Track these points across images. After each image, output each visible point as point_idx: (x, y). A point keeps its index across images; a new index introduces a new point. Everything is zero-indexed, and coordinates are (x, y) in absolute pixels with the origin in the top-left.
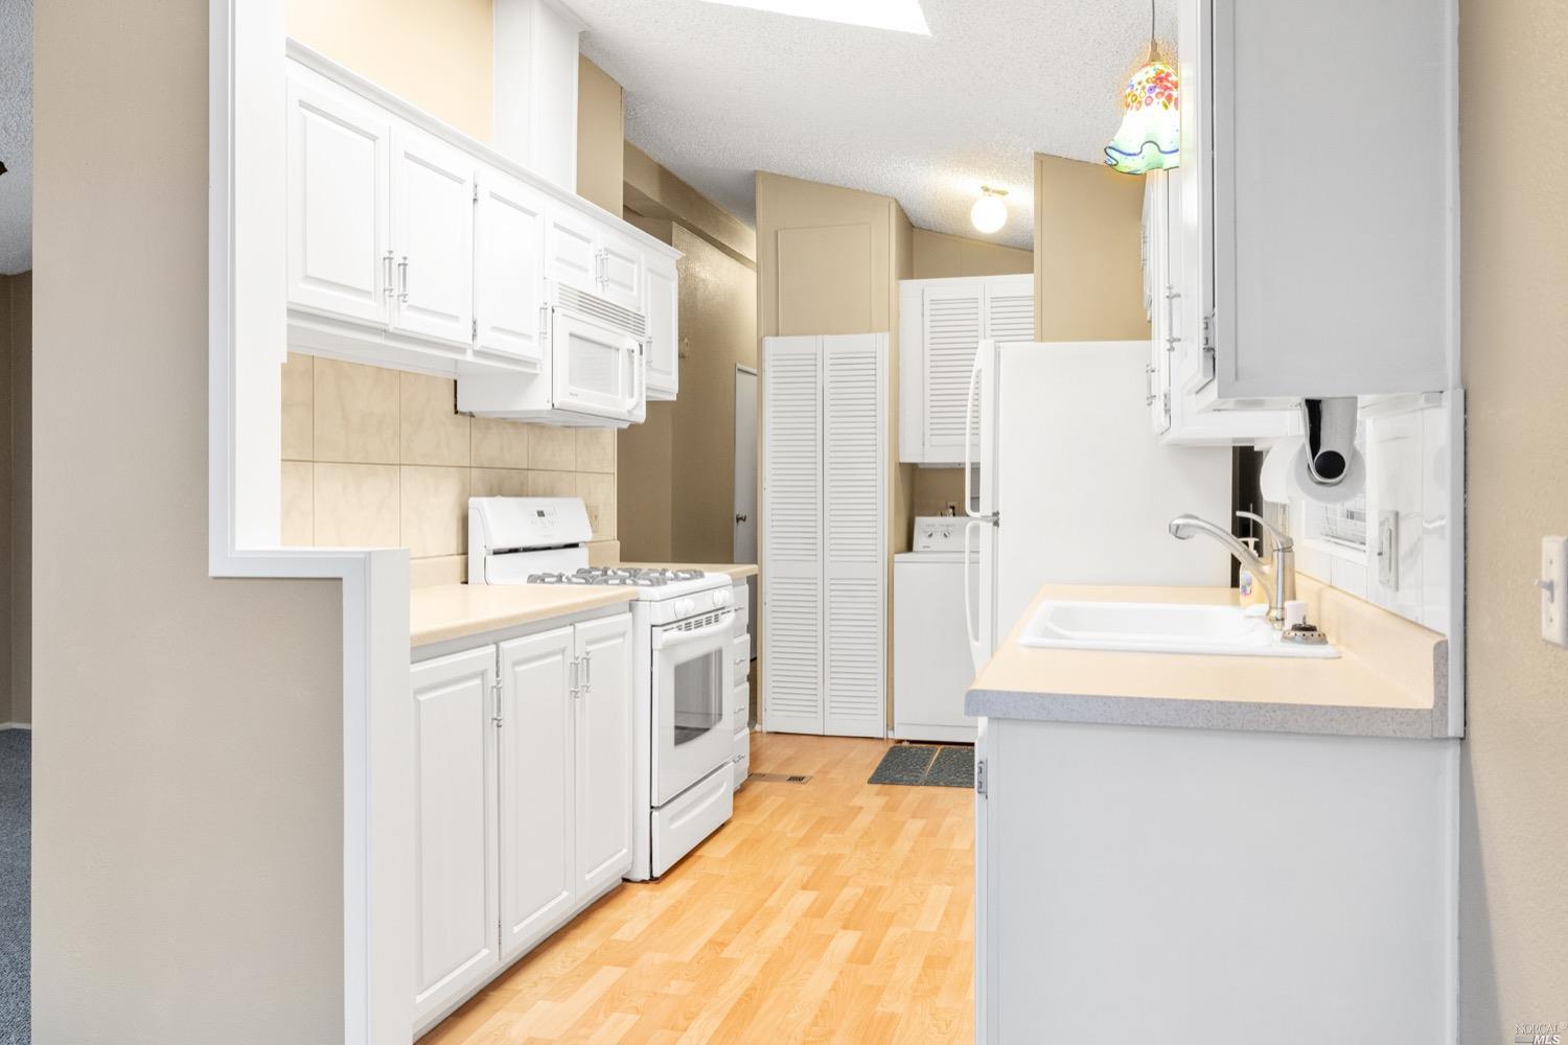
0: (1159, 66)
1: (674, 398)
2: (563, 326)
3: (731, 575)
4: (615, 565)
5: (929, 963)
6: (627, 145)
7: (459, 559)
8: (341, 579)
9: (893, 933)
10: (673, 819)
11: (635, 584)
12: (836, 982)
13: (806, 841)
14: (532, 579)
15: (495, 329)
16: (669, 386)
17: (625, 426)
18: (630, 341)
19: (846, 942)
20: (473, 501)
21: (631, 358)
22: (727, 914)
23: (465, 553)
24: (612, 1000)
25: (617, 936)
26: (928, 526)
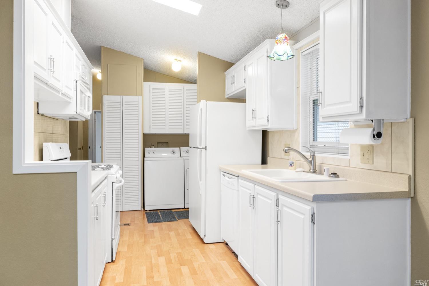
0: (285, 34)
2: (80, 87)
5: (213, 271)
8: (76, 172)
9: (195, 265)
10: (115, 242)
12: (194, 282)
13: (146, 242)
15: (66, 86)
19: (185, 270)
20: (45, 144)
21: (88, 99)
22: (144, 268)
26: (148, 150)
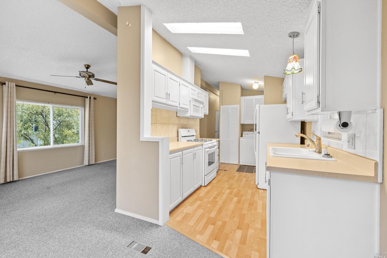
0: (295, 55)
1: (208, 114)
2: (192, 104)
3: (216, 140)
4: (199, 139)
5: (250, 204)
6: (201, 79)
7: (177, 138)
8: (159, 142)
9: (243, 198)
10: (208, 177)
11: (202, 142)
12: (235, 207)
13: (228, 181)
14: (187, 141)
15: (182, 104)
16: (207, 112)
17: (201, 118)
18: (202, 106)
19: (235, 199)
20: (179, 129)
21: (202, 108)
22: (216, 193)
23: (178, 137)
24: (199, 207)
25: (200, 195)
26: (245, 133)
